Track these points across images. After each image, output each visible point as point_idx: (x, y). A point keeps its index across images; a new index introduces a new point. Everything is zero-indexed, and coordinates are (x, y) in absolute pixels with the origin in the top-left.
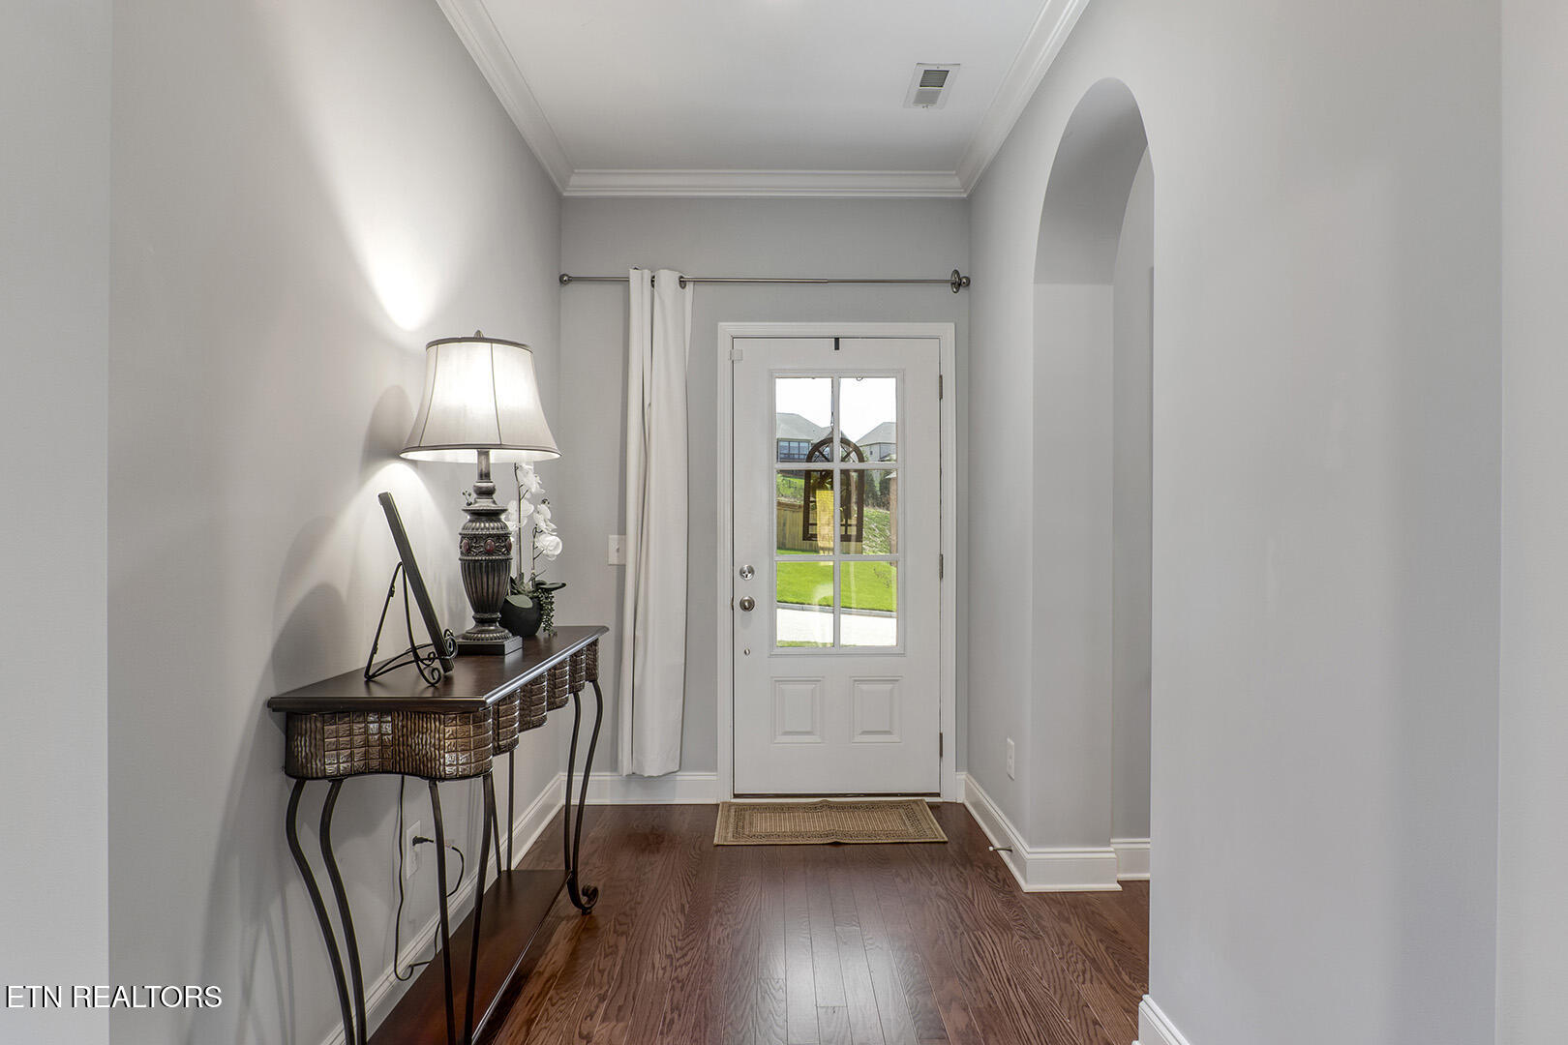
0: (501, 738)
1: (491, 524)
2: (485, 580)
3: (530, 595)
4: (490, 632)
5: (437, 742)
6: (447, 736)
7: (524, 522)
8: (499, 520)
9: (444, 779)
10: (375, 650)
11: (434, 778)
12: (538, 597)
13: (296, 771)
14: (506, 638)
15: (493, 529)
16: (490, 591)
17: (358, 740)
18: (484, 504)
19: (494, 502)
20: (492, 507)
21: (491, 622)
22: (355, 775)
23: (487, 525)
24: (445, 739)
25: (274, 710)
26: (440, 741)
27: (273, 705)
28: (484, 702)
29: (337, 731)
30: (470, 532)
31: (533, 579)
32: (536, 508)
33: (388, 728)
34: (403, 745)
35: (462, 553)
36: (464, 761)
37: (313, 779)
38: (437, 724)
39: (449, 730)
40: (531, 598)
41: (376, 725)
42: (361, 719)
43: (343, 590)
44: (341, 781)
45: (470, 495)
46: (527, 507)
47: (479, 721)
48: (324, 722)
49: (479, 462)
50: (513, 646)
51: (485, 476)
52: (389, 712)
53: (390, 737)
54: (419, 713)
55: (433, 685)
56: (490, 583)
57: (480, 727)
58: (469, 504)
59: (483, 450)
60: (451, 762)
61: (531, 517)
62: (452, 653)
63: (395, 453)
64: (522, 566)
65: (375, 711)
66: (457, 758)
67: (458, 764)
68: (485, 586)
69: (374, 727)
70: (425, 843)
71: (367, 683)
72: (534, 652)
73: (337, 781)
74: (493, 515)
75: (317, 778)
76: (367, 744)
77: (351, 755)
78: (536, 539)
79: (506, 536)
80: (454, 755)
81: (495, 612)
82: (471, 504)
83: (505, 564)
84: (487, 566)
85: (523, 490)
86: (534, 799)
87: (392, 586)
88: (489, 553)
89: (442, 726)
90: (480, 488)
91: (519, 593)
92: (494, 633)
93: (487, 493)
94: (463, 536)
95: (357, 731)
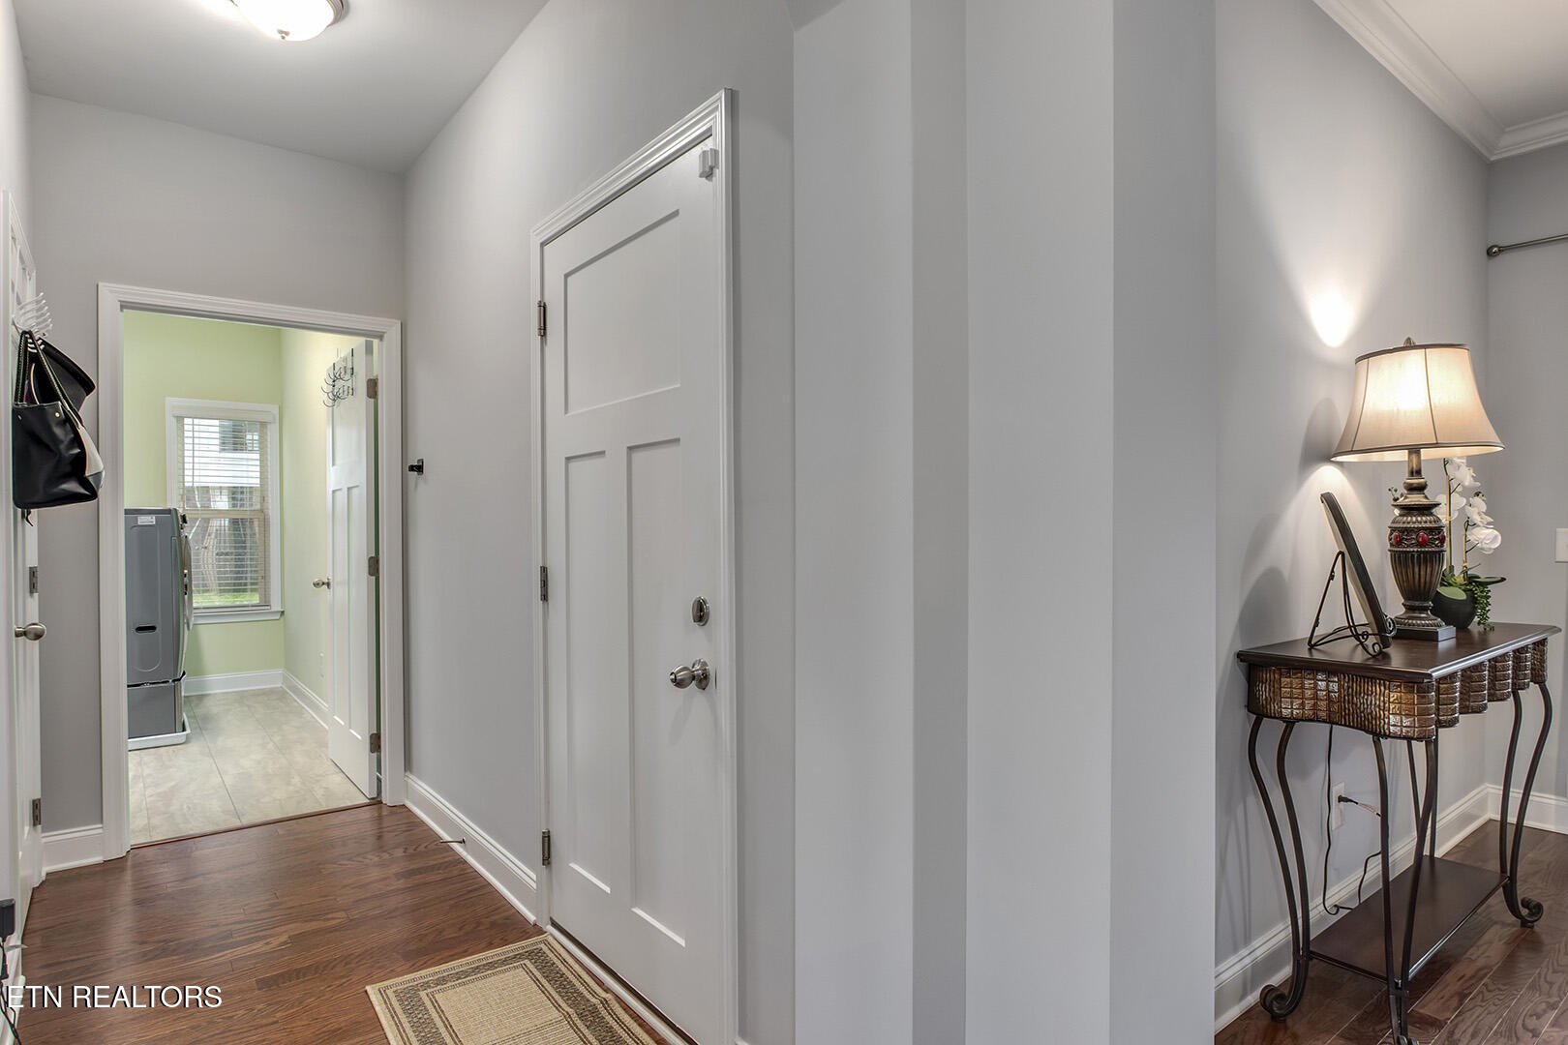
0: (1442, 713)
1: (1424, 518)
2: (1417, 570)
3: (1463, 587)
4: (1421, 619)
5: (1382, 704)
6: (1391, 700)
7: (1455, 515)
8: (1431, 514)
9: (1386, 736)
10: (1317, 624)
11: (1378, 735)
12: (1471, 590)
13: (1257, 709)
14: (1440, 626)
15: (1426, 522)
16: (1422, 580)
17: (1308, 693)
18: (1416, 499)
19: (1426, 497)
20: (1424, 501)
21: (1424, 609)
22: (1306, 720)
23: (1419, 519)
24: (1389, 702)
25: (1241, 661)
26: (1385, 704)
27: (1241, 656)
28: (1430, 676)
29: (1291, 683)
30: (1401, 525)
31: (1465, 572)
32: (1468, 501)
33: (1334, 687)
34: (1349, 703)
35: (1391, 545)
36: (1408, 724)
37: (1271, 717)
38: (1382, 688)
39: (1394, 696)
40: (1464, 591)
41: (1324, 683)
42: (1311, 677)
43: (1286, 574)
44: (1294, 723)
45: (1396, 491)
46: (1459, 501)
47: (1423, 691)
48: (1281, 675)
49: (1410, 460)
50: (1446, 636)
51: (1416, 472)
52: (1335, 674)
53: (1337, 695)
54: (1364, 677)
55: (1374, 657)
56: (1422, 573)
57: (1424, 697)
58: (1396, 500)
59: (1414, 450)
60: (1394, 722)
61: (1462, 510)
62: (1391, 631)
63: (1327, 457)
64: (1456, 560)
65: (1324, 671)
66: (1401, 721)
67: (1402, 725)
68: (1417, 576)
69: (1322, 685)
70: (1349, 803)
71: (1310, 649)
72: (1466, 643)
73: (1290, 723)
74: (1426, 509)
75: (1275, 718)
76: (1316, 697)
77: (1303, 704)
78: (1468, 533)
79: (1439, 529)
80: (1398, 718)
81: (1427, 600)
82: (1398, 499)
83: (1438, 556)
84: (1419, 555)
85: (1454, 484)
86: (1457, 801)
87: (1332, 571)
88: (1420, 544)
89: (1387, 691)
90: (1412, 484)
91: (1450, 585)
92: (1426, 621)
93: (1421, 488)
94: (1393, 530)
95: (1307, 686)
